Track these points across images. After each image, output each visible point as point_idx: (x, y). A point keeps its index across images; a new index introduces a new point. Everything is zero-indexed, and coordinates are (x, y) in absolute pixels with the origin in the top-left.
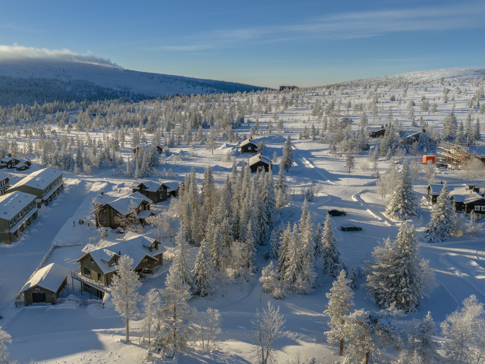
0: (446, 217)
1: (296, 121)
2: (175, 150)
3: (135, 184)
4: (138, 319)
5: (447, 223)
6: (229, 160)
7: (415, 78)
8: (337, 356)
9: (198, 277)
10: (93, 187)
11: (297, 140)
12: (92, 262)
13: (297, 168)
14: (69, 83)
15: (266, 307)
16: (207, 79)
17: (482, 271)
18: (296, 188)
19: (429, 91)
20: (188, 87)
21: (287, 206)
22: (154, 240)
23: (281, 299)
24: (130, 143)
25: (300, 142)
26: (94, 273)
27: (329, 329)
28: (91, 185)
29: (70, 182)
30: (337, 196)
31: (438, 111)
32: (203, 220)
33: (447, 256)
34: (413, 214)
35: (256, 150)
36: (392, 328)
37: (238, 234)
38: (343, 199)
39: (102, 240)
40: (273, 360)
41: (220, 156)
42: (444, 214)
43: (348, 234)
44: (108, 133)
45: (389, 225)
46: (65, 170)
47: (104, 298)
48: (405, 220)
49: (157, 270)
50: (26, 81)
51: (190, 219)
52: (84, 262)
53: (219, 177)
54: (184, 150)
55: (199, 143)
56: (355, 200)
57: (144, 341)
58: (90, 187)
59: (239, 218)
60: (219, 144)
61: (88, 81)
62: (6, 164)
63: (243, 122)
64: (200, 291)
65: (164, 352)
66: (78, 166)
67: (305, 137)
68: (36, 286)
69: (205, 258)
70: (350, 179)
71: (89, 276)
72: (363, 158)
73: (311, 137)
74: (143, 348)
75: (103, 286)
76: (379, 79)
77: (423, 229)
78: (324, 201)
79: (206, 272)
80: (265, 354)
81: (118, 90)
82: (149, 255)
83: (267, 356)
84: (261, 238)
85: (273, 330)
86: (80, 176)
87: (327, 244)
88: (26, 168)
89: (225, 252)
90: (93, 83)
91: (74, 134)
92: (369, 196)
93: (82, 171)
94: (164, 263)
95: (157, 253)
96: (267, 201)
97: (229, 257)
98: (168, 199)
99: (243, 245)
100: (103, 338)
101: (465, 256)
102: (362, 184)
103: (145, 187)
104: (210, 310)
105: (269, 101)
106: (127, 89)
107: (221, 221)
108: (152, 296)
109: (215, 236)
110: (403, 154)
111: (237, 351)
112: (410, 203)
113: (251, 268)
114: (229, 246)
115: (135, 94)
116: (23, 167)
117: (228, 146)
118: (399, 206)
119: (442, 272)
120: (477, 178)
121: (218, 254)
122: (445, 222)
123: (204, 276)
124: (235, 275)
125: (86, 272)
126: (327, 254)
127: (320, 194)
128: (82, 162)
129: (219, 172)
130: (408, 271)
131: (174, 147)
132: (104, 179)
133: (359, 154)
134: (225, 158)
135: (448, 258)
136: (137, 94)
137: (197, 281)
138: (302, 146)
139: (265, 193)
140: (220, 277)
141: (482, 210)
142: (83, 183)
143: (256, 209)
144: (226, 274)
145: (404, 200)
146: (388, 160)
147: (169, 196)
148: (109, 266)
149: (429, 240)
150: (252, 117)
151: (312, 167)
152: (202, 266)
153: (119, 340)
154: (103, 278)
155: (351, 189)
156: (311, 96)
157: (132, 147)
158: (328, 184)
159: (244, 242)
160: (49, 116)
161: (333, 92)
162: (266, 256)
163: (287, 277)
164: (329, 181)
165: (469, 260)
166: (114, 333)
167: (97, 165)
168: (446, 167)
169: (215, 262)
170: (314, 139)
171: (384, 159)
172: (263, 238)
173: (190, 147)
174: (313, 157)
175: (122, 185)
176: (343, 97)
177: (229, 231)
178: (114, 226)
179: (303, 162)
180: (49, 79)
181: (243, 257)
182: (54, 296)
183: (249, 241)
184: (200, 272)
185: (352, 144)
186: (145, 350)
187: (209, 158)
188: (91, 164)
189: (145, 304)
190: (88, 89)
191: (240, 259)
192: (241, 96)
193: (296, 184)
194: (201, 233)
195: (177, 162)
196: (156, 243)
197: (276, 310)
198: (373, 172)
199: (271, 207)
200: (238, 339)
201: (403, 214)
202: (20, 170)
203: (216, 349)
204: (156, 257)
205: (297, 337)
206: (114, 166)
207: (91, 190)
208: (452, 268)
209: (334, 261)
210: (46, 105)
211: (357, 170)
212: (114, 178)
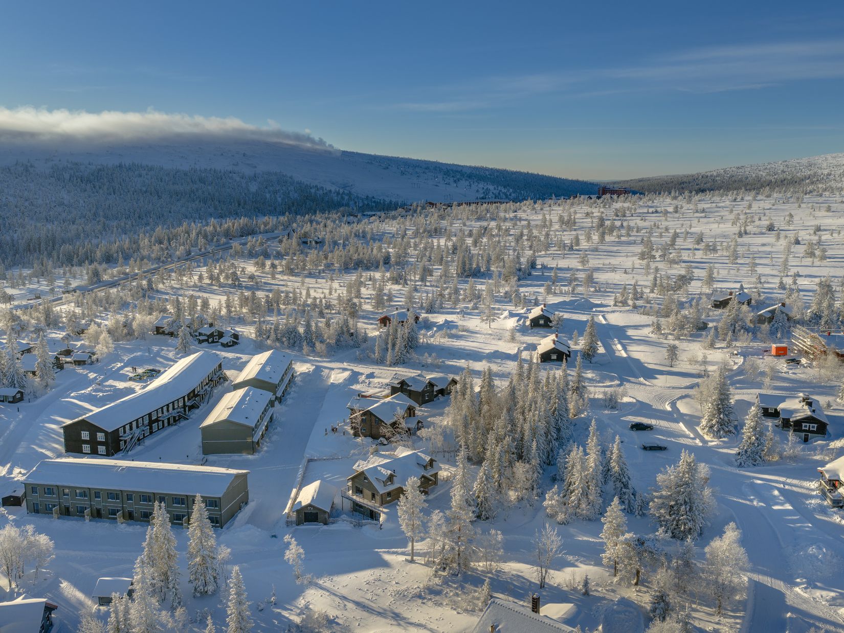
0: (757, 439)
1: (614, 269)
2: (436, 317)
3: (394, 380)
4: (423, 539)
5: (758, 446)
6: (513, 339)
7: (836, 165)
8: (611, 577)
9: (479, 500)
10: (333, 377)
11: (610, 306)
12: (366, 481)
13: (603, 356)
14: (254, 178)
15: (545, 528)
16: (477, 166)
17: (780, 501)
18: (598, 389)
19: (833, 212)
20: (446, 184)
21: (583, 416)
22: (429, 458)
23: (565, 524)
24: (369, 301)
25: (613, 312)
26: (367, 492)
27: (604, 552)
28: (329, 373)
29: (302, 368)
30: (648, 402)
31: (830, 258)
32: (483, 434)
33: (753, 484)
34: (730, 431)
35: (551, 324)
36: (656, 549)
37: (522, 453)
38: (654, 407)
39: (372, 456)
40: (550, 577)
41: (501, 331)
42: (755, 435)
43: (650, 453)
44: (332, 280)
45: (701, 444)
46: (289, 348)
47: (381, 519)
48: (721, 438)
49: (433, 491)
50: (185, 174)
51: (467, 433)
52: (356, 480)
53: (500, 368)
54: (450, 318)
55: (470, 305)
56: (669, 408)
57: (428, 561)
58: (329, 377)
59: (523, 434)
60: (499, 309)
61: (284, 174)
62: (206, 338)
63: (535, 268)
64: (481, 514)
65: (450, 569)
66: (308, 343)
67: (621, 302)
68: (310, 505)
69: (487, 480)
70: (669, 377)
71: (361, 495)
72: (695, 344)
73: (630, 302)
74: (428, 566)
75: (377, 506)
76: (773, 166)
77: (734, 451)
78: (631, 409)
79: (487, 495)
80: (544, 572)
81: (333, 190)
82: (425, 474)
83: (546, 574)
84: (548, 457)
85: (551, 550)
86: (311, 358)
87: (617, 468)
88: (235, 343)
89: (508, 472)
90: (291, 178)
91: (282, 280)
92: (687, 403)
93: (313, 350)
94: (439, 482)
95: (433, 472)
96: (556, 412)
97: (511, 479)
98: (435, 399)
99: (527, 466)
100: (387, 557)
101: (770, 483)
102: (683, 385)
103: (407, 384)
104: (493, 532)
105: (577, 221)
106: (347, 186)
107: (503, 437)
108: (436, 516)
109: (497, 456)
110: (749, 340)
111: (518, 571)
112: (726, 419)
113: (535, 492)
114: (512, 467)
115: (360, 196)
116: (230, 342)
117: (512, 315)
118: (714, 422)
119: (740, 501)
120: (832, 381)
121: (500, 476)
122: (756, 445)
123: (486, 499)
124: (518, 498)
125: (358, 491)
126: (617, 478)
127: (626, 400)
128: (311, 337)
129: (499, 361)
130: (690, 499)
131: (435, 313)
132: (345, 364)
133: (691, 336)
134: (508, 335)
135: (753, 485)
136: (363, 197)
137: (478, 504)
138: (616, 319)
139: (555, 403)
140: (501, 500)
141: (811, 429)
142: (318, 369)
143: (542, 425)
144: (508, 497)
145: (720, 415)
146: (728, 347)
147: (436, 396)
148: (385, 486)
149: (739, 464)
150: (548, 257)
151: (625, 355)
152: (483, 488)
153: (404, 559)
154: (378, 498)
155: (668, 392)
156: (646, 213)
157: (372, 310)
158: (641, 384)
159: (528, 462)
160: (236, 244)
161: (682, 208)
162: (553, 478)
163: (573, 502)
164: (642, 379)
165: (773, 489)
166: (397, 553)
167: (333, 342)
168: (798, 364)
169: (496, 483)
170: (635, 307)
171: (723, 345)
172: (550, 457)
173: (458, 313)
174: (629, 338)
175: (371, 376)
176: (697, 217)
177: (512, 450)
178: (375, 437)
179: (614, 347)
180: (222, 171)
181: (527, 479)
182: (327, 516)
183: (533, 462)
184: (481, 495)
185: (682, 322)
186: (430, 569)
187: (485, 334)
188: (325, 341)
189: (430, 524)
190: (284, 188)
191: (524, 481)
192: (534, 209)
193: (599, 382)
194: (480, 449)
195: (442, 340)
196: (432, 461)
197: (554, 531)
198: (702, 368)
199: (561, 419)
200: (520, 561)
201: (719, 431)
202: (226, 346)
203: (499, 569)
204: (431, 476)
205: (577, 560)
206: (357, 346)
207: (332, 381)
208: (752, 497)
209: (624, 485)
210: (228, 223)
211: (683, 363)
212: (358, 363)
